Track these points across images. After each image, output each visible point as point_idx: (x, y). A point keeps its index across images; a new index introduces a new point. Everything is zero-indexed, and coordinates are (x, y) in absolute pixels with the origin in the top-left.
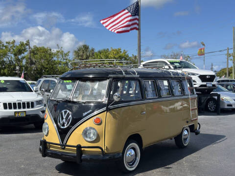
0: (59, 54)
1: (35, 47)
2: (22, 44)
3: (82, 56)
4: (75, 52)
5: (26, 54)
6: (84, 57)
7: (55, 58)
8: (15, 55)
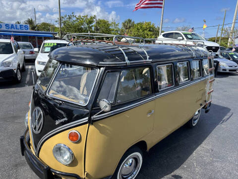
0: (113, 24)
1: (99, 20)
2: (91, 18)
3: (127, 26)
4: (123, 23)
5: (94, 24)
6: (128, 27)
7: (110, 27)
8: (88, 24)
